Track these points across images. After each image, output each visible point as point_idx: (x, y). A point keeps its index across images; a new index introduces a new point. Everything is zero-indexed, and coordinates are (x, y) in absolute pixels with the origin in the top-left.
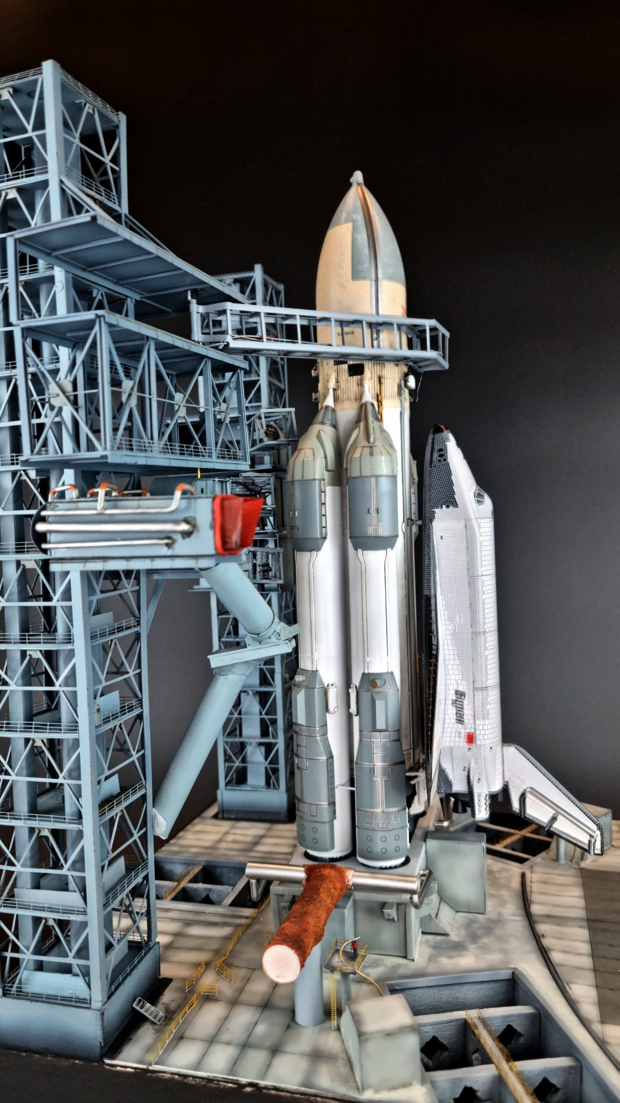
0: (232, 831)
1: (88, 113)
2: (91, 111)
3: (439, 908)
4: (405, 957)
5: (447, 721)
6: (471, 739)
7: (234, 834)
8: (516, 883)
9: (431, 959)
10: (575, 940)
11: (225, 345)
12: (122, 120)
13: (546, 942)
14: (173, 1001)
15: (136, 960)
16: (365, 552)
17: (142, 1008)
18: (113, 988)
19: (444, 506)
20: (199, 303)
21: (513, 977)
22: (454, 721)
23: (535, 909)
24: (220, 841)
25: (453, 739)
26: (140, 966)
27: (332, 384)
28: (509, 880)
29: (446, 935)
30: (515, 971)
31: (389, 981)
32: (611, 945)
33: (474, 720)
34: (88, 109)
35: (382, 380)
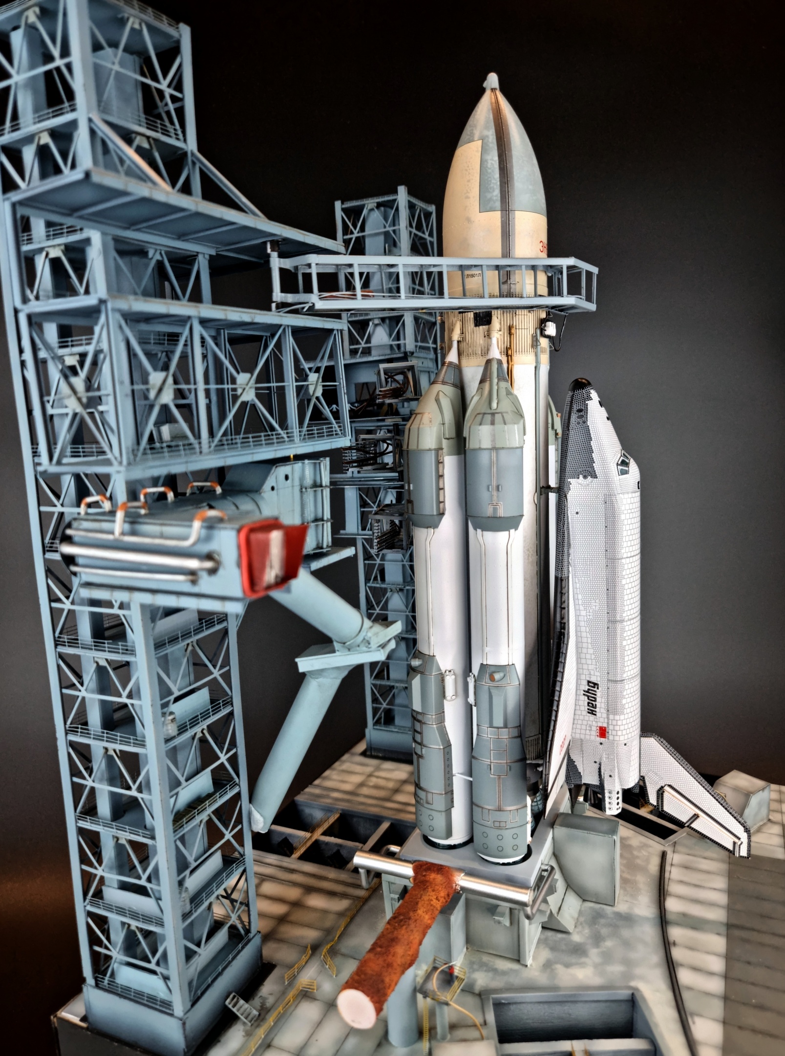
0: (377, 774)
1: (133, 29)
2: (137, 26)
3: (563, 899)
4: (518, 961)
5: (578, 712)
6: (603, 732)
7: (378, 777)
8: (654, 866)
9: (548, 966)
10: (708, 953)
11: (310, 307)
12: (185, 34)
13: (677, 953)
14: (271, 994)
15: (231, 957)
16: (485, 533)
17: (234, 1006)
18: (199, 992)
19: (581, 477)
20: (282, 255)
21: (632, 998)
22: (585, 713)
23: (672, 905)
24: (362, 785)
25: (583, 732)
26: (234, 963)
27: (456, 336)
28: (647, 860)
29: (566, 932)
30: (636, 993)
31: (497, 994)
32: (749, 963)
33: (608, 715)
34: (133, 23)
35: (513, 331)
